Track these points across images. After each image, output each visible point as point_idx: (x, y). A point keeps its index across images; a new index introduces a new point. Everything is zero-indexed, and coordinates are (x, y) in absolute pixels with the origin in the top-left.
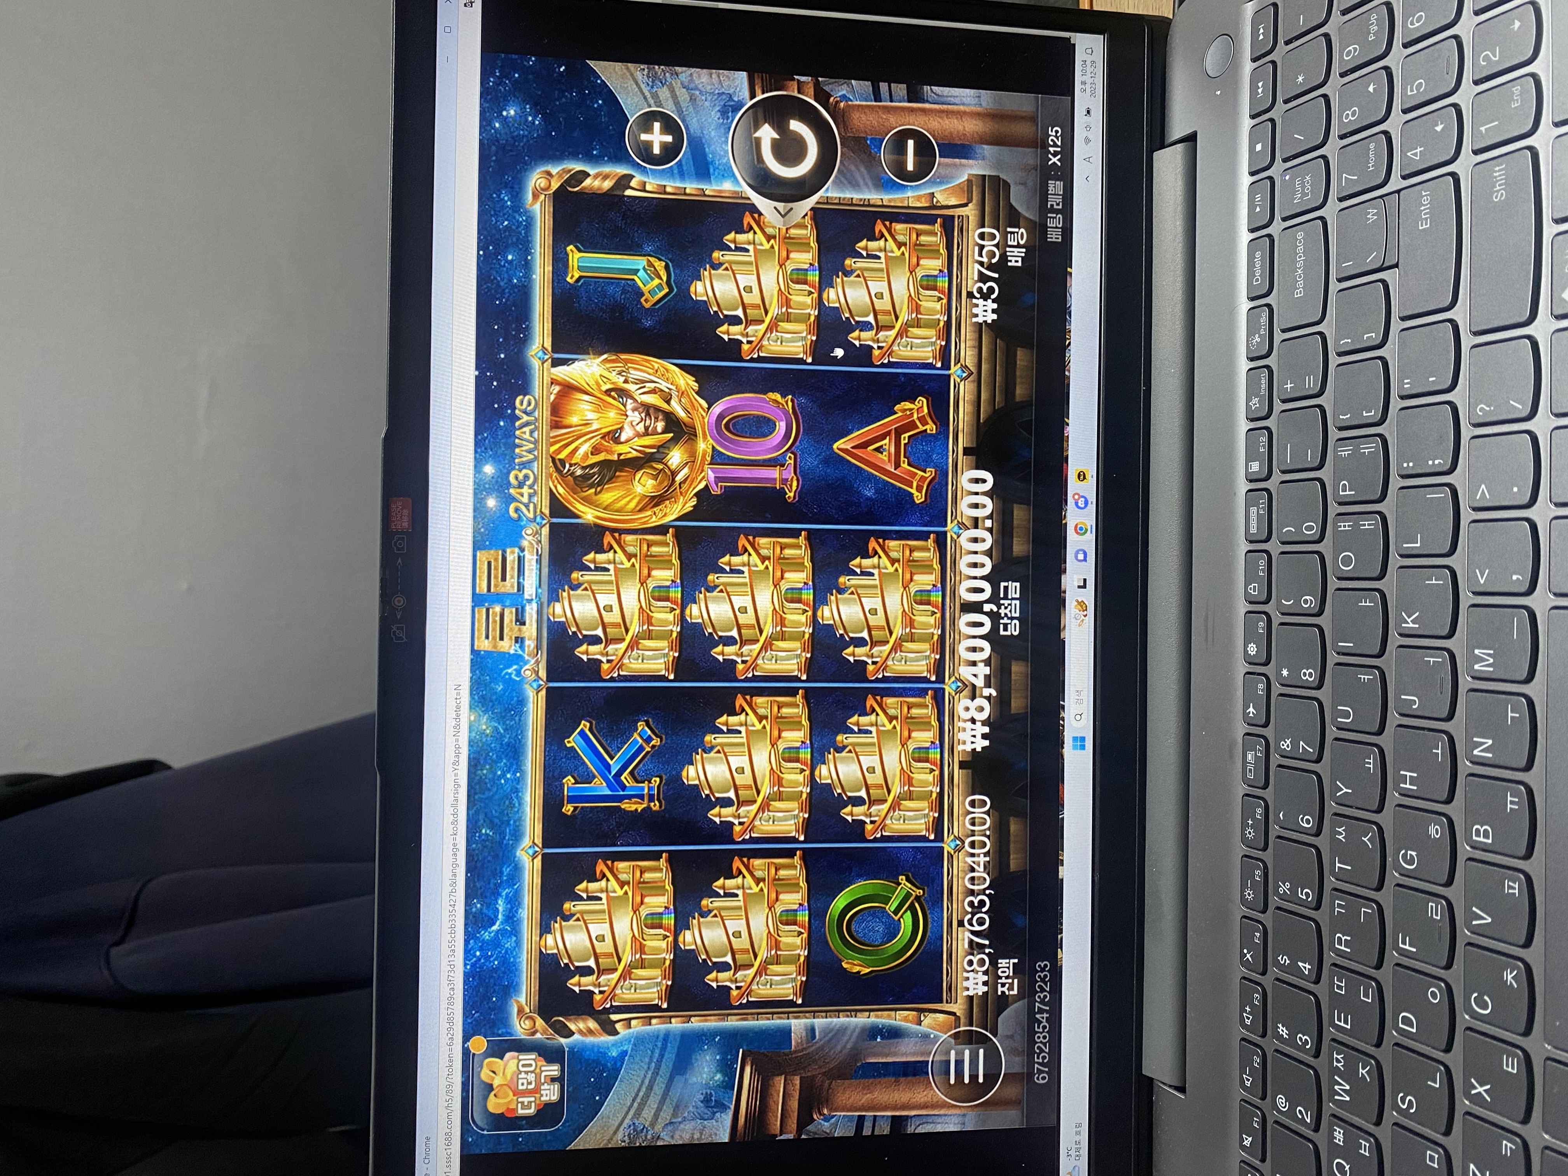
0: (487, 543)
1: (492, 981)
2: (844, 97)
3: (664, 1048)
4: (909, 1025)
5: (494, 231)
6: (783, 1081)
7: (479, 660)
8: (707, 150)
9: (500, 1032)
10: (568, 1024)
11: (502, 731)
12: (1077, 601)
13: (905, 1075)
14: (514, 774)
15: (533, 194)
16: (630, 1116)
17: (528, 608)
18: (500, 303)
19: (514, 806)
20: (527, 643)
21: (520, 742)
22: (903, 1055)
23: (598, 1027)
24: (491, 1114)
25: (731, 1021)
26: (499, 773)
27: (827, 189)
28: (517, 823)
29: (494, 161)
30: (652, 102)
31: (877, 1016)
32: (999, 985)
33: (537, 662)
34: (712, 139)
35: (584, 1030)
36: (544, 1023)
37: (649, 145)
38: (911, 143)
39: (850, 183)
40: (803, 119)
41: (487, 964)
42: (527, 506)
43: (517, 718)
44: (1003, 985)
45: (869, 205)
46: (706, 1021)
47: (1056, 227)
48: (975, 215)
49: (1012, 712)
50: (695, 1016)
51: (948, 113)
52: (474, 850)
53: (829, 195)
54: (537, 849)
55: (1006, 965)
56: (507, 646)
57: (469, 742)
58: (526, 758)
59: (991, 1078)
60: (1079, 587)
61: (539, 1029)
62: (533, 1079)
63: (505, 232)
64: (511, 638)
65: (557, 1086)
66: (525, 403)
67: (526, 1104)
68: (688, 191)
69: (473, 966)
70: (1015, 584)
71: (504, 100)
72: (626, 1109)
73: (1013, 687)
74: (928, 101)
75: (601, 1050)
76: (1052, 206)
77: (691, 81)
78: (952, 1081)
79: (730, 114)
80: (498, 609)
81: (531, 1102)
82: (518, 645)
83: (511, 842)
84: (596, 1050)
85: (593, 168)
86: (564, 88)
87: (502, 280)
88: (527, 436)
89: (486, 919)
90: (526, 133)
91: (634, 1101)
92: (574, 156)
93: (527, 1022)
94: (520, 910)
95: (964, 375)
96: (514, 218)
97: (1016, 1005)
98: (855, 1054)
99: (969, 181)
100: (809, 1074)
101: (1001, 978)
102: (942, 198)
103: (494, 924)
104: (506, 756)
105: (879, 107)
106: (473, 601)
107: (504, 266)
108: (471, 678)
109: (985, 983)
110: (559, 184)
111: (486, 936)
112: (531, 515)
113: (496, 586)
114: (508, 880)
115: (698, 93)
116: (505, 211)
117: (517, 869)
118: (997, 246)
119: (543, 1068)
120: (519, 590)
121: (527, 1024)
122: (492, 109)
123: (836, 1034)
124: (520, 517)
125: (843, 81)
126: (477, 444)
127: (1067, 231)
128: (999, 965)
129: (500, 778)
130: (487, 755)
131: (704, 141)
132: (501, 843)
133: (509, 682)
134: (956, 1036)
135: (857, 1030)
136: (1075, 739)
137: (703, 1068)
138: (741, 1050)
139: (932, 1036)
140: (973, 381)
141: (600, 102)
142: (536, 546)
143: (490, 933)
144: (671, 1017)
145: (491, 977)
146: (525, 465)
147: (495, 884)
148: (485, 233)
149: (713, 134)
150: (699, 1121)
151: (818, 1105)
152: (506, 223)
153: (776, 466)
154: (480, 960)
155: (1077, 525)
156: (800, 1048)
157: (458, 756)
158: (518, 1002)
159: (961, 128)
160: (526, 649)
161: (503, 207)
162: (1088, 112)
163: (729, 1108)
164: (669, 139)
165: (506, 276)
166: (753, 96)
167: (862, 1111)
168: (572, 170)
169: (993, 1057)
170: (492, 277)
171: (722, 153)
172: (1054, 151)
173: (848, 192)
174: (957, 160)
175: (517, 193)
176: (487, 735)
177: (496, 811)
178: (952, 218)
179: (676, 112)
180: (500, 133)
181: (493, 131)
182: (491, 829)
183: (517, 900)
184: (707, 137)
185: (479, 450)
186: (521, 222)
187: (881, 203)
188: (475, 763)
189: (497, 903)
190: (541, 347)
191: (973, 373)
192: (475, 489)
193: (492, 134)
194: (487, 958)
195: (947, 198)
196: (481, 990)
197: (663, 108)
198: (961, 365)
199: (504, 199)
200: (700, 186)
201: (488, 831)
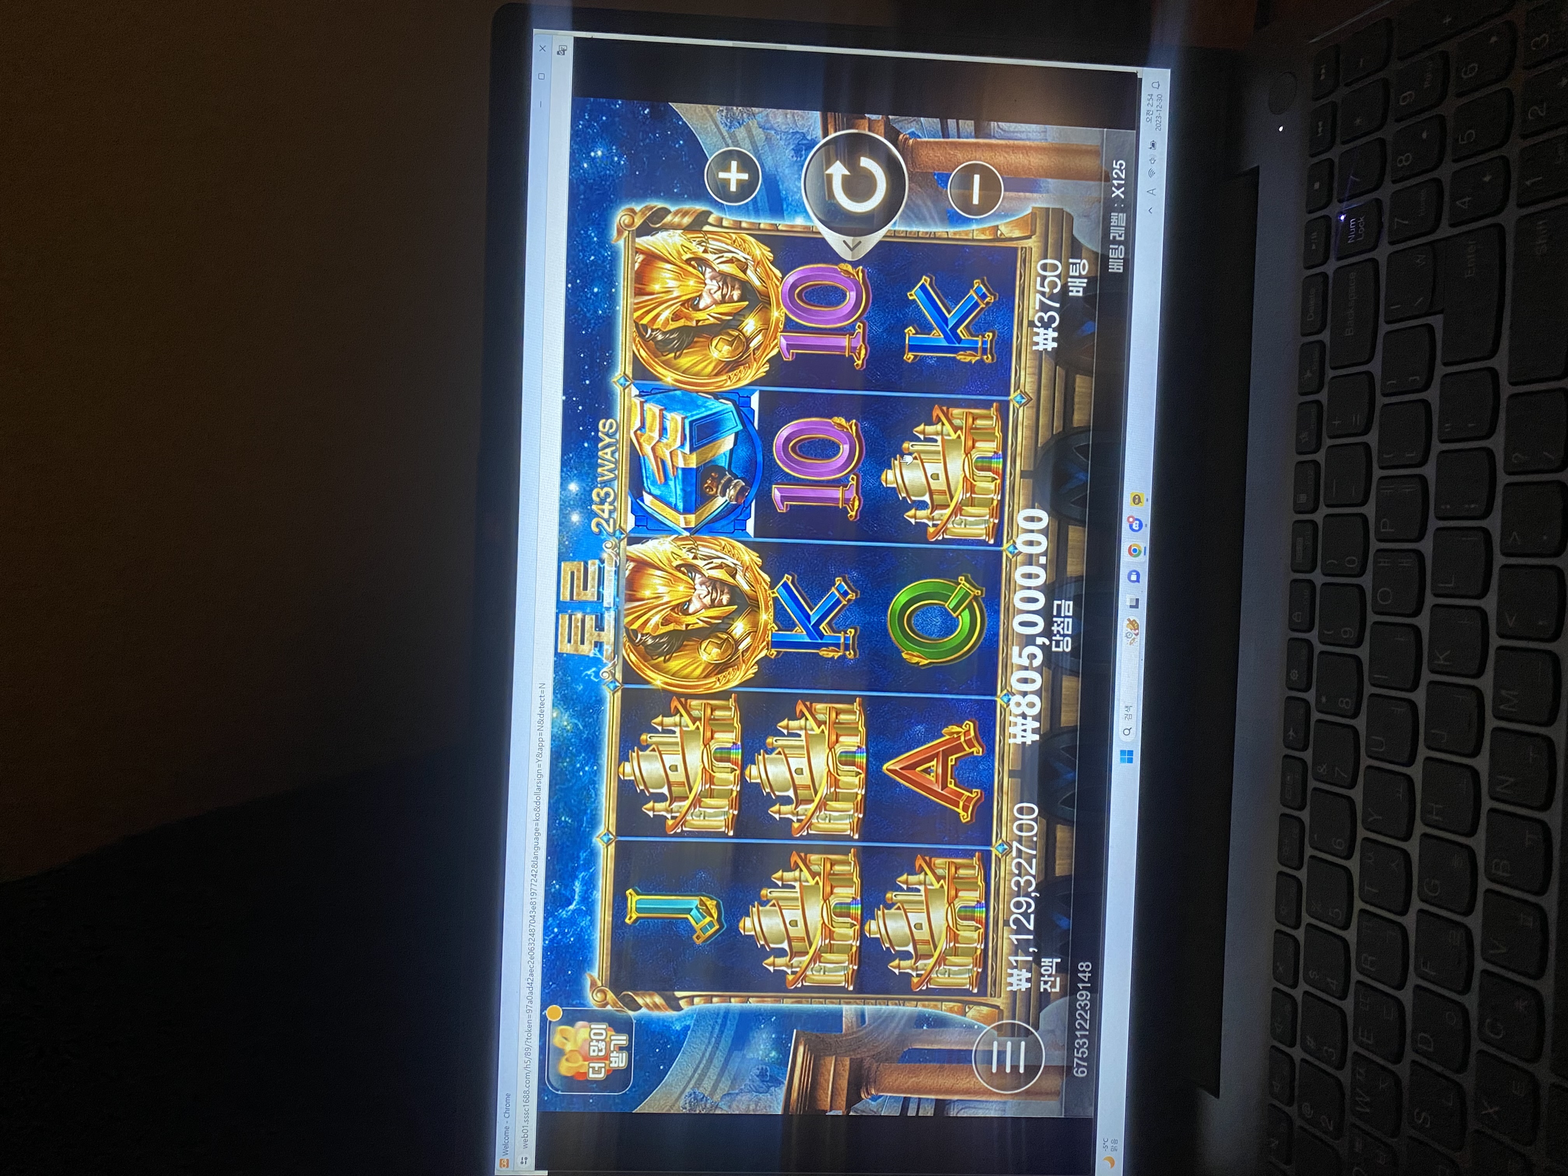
0: (571, 555)
1: (568, 956)
2: (913, 134)
3: (723, 1025)
4: (954, 1015)
5: (581, 266)
6: (833, 1062)
7: (562, 662)
8: (781, 187)
9: (574, 1003)
10: (636, 998)
11: (581, 728)
12: (1129, 620)
13: (950, 1062)
14: (592, 767)
15: (618, 229)
16: (691, 1086)
17: (606, 615)
18: (586, 333)
19: (591, 797)
20: (605, 647)
21: (597, 737)
22: (948, 1043)
23: (664, 1003)
24: (566, 1077)
25: (787, 1003)
26: (578, 765)
27: (895, 223)
28: (594, 812)
29: (582, 199)
30: (730, 142)
31: (924, 1006)
32: (1042, 983)
33: (614, 665)
34: (786, 177)
35: (651, 1005)
36: (614, 997)
37: (726, 182)
38: (977, 178)
39: (917, 217)
40: (873, 156)
41: (564, 940)
42: (607, 521)
43: (595, 716)
44: (1046, 983)
45: (935, 238)
46: (763, 1002)
47: (1118, 258)
48: (1038, 247)
49: (1062, 726)
50: (753, 997)
51: (1014, 148)
52: (554, 835)
53: (897, 228)
54: (611, 836)
55: (1049, 964)
56: (587, 649)
57: (552, 737)
58: (603, 752)
59: (1032, 1070)
60: (1131, 607)
61: (610, 1002)
62: (604, 1047)
63: (591, 266)
64: (591, 642)
65: (624, 1055)
66: (608, 426)
67: (596, 1069)
68: (762, 226)
69: (551, 941)
70: (1067, 602)
71: (593, 142)
72: (688, 1079)
73: (1063, 701)
74: (994, 137)
75: (666, 1024)
76: (1114, 237)
77: (768, 121)
78: (994, 1070)
79: (803, 152)
80: (579, 616)
81: (602, 1067)
82: (597, 649)
83: (588, 830)
84: (661, 1023)
85: (673, 205)
86: (648, 129)
87: (589, 311)
88: (609, 457)
89: (563, 899)
91: (695, 1071)
92: (656, 194)
93: (599, 995)
94: (595, 892)
95: (1024, 401)
96: (600, 253)
97: (1058, 1002)
98: (902, 1039)
99: (1033, 214)
100: (859, 1056)
101: (1043, 976)
102: (1005, 230)
103: (571, 904)
104: (585, 751)
105: (947, 143)
106: (557, 608)
107: (590, 298)
108: (554, 678)
109: (1028, 980)
110: (642, 221)
111: (564, 914)
112: (611, 530)
113: (578, 594)
114: (584, 865)
115: (773, 132)
116: (593, 246)
117: (593, 855)
118: (1059, 276)
119: (613, 1038)
120: (598, 599)
121: (599, 997)
122: (581, 151)
123: (883, 1021)
124: (600, 531)
125: (912, 119)
126: (564, 464)
127: (1128, 263)
128: (1043, 964)
129: (579, 770)
130: (568, 749)
131: (778, 178)
132: (578, 830)
133: (588, 683)
134: (999, 1028)
135: (905, 1019)
136: (1123, 752)
137: (760, 1045)
138: (795, 1031)
139: (976, 1027)
140: (1033, 407)
141: (681, 142)
142: (615, 558)
143: (567, 912)
144: (730, 997)
145: (567, 952)
146: (605, 484)
147: (573, 868)
148: (574, 267)
149: (787, 171)
150: (755, 1094)
151: (866, 1085)
152: (592, 258)
153: (839, 487)
154: (557, 936)
155: (1130, 547)
156: (850, 1031)
157: (541, 749)
158: (591, 976)
159: (1026, 162)
160: (605, 653)
161: (591, 242)
162: (1153, 145)
163: (783, 1083)
164: (745, 176)
165: (592, 307)
166: (826, 134)
167: (908, 1093)
168: (654, 207)
169: (1034, 1049)
170: (579, 309)
171: (795, 190)
172: (1118, 184)
173: (914, 226)
174: (1022, 194)
175: (604, 230)
176: (568, 731)
177: (574, 800)
178: (1015, 249)
179: (752, 151)
180: (588, 174)
181: (581, 171)
182: (570, 817)
183: (592, 883)
184: (781, 174)
185: (565, 469)
186: (607, 257)
187: (946, 236)
188: (557, 756)
189: (574, 885)
190: (622, 374)
191: (1032, 399)
192: (561, 505)
193: (581, 174)
194: (564, 935)
195: (1011, 230)
196: (558, 963)
197: (740, 147)
198: (1021, 391)
199: (590, 235)
200: (773, 222)
201: (567, 819)
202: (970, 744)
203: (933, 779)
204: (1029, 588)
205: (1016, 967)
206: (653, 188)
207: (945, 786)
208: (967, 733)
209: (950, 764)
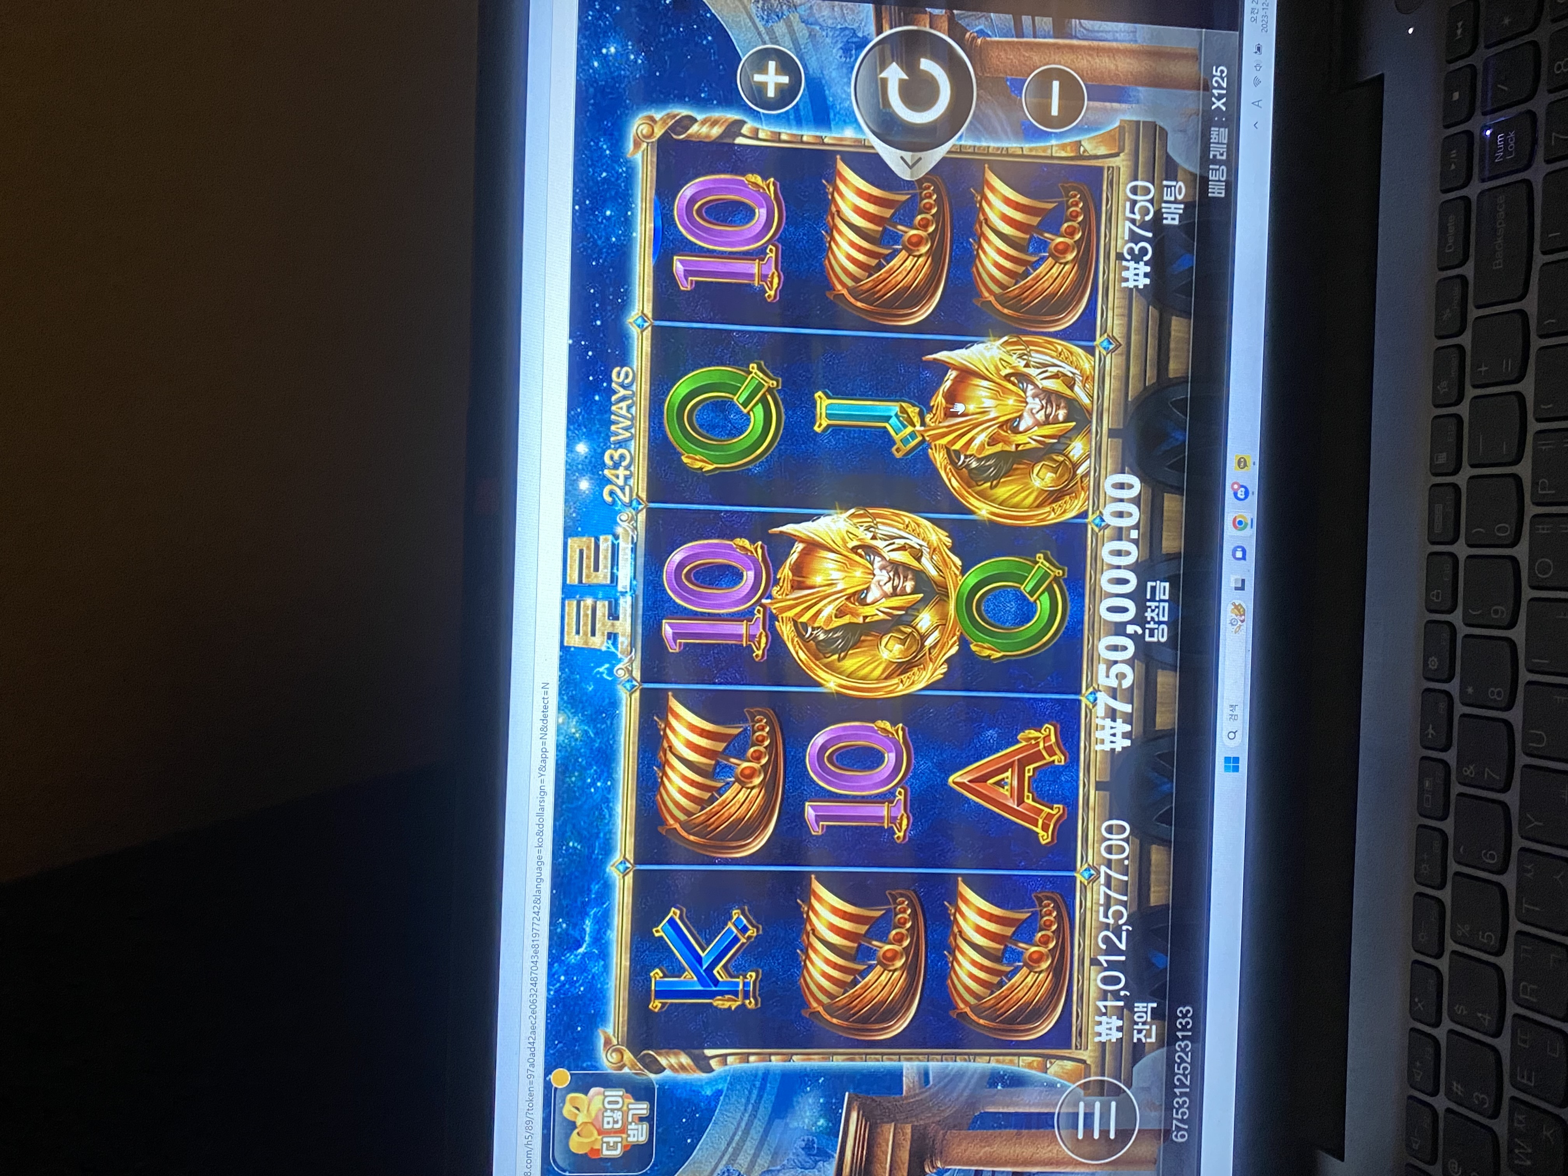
0: (580, 529)
1: (577, 1008)
2: (981, 33)
3: (762, 1089)
4: (1033, 1072)
5: (591, 183)
6: (892, 1130)
7: (567, 656)
8: (827, 92)
9: (585, 1065)
10: (659, 1058)
11: (592, 736)
12: (1234, 604)
13: (1029, 1127)
14: (605, 782)
15: (635, 141)
16: (724, 1162)
17: (621, 601)
18: (597, 264)
19: (604, 818)
20: (620, 639)
21: (612, 747)
22: (1025, 1105)
23: (692, 1063)
24: (574, 1153)
25: (837, 1061)
26: (589, 780)
27: (961, 137)
28: (608, 837)
29: (592, 105)
30: (767, 38)
31: (998, 1061)
32: (1135, 1032)
33: (631, 661)
34: (833, 80)
35: (676, 1066)
36: (632, 1057)
37: (762, 87)
38: (1056, 84)
39: (986, 130)
40: (935, 57)
41: (572, 989)
42: (622, 489)
43: (609, 722)
44: (1140, 1031)
45: (1008, 155)
46: (810, 1060)
47: (1219, 181)
48: (1127, 166)
49: (1157, 729)
50: (797, 1054)
51: (1099, 51)
52: (560, 864)
53: (963, 143)
54: (628, 865)
55: (1144, 1009)
56: (599, 642)
57: (557, 746)
58: (618, 763)
59: (1124, 1134)
60: (1237, 589)
61: (627, 1063)
62: (620, 1118)
63: (603, 184)
64: (603, 634)
65: (645, 1126)
66: (622, 376)
67: (612, 1144)
68: (805, 139)
69: (557, 991)
70: (1163, 584)
71: (604, 36)
72: (720, 1154)
73: (1158, 700)
74: (1076, 37)
75: (694, 1088)
76: (1215, 156)
77: (811, 14)
78: (1080, 1136)
79: (853, 52)
80: (589, 601)
81: (617, 1143)
82: (610, 642)
83: (600, 857)
84: (688, 1088)
85: (699, 112)
86: (670, 23)
88: (624, 412)
89: (571, 941)
90: (628, 73)
91: (728, 1145)
92: (680, 99)
93: (614, 1055)
94: (609, 932)
95: (1111, 347)
96: (614, 169)
97: (1153, 1054)
98: (972, 1103)
99: (1121, 128)
100: (922, 1122)
101: (1137, 1023)
102: (1089, 147)
103: (580, 946)
104: (596, 763)
105: (1021, 43)
106: (563, 592)
107: (602, 222)
108: (560, 677)
109: (1120, 1029)
110: (663, 131)
111: (572, 959)
112: (626, 500)
113: (588, 576)
114: (596, 899)
115: (818, 28)
116: (604, 161)
117: (607, 886)
118: (1151, 201)
119: (631, 1106)
120: (612, 581)
121: (615, 1057)
122: (591, 46)
123: (951, 1080)
124: (614, 502)
125: (980, 14)
126: (571, 420)
127: (1231, 186)
128: (1136, 1010)
129: (590, 786)
130: (576, 760)
131: (824, 82)
132: (589, 857)
133: (599, 681)
134: (1085, 1086)
135: (976, 1076)
136: (1227, 760)
137: (805, 1112)
138: (847, 1094)
139: (1059, 1085)
140: (1121, 354)
141: (710, 38)
142: (631, 533)
143: (576, 956)
144: (770, 1054)
145: (576, 1004)
146: (620, 444)
147: (583, 903)
148: (582, 185)
149: (834, 74)
150: (800, 1170)
151: (931, 1156)
152: (604, 174)
154: (564, 985)
155: (1235, 519)
156: (912, 1093)
157: (544, 761)
158: (605, 1033)
159: (1113, 67)
160: (619, 646)
161: (602, 156)
162: (1259, 49)
163: (833, 1157)
164: (785, 80)
165: (604, 234)
166: (879, 31)
167: (980, 1165)
168: (678, 115)
169: (1126, 1110)
170: (589, 235)
171: (844, 96)
172: (1219, 94)
173: (983, 139)
174: (1108, 104)
175: (617, 141)
176: (576, 740)
177: (585, 822)
178: (1100, 169)
179: (793, 50)
180: (599, 74)
181: (591, 71)
182: (579, 842)
183: (606, 921)
184: (827, 78)
185: (572, 427)
186: (621, 174)
187: (1020, 153)
188: (563, 769)
189: (584, 923)
190: (640, 314)
191: (1120, 345)
192: (567, 470)
193: (590, 75)
194: (572, 983)
195: (1096, 147)
196: (565, 1018)
197: (779, 45)
198: (1108, 336)
199: (602, 148)
200: (818, 134)
201: (576, 844)
202: (1052, 753)
203: (1008, 794)
204: (1119, 567)
205: (1105, 1014)
206: (676, 92)
207: (1021, 801)
208: (1047, 738)
209: (1027, 775)
